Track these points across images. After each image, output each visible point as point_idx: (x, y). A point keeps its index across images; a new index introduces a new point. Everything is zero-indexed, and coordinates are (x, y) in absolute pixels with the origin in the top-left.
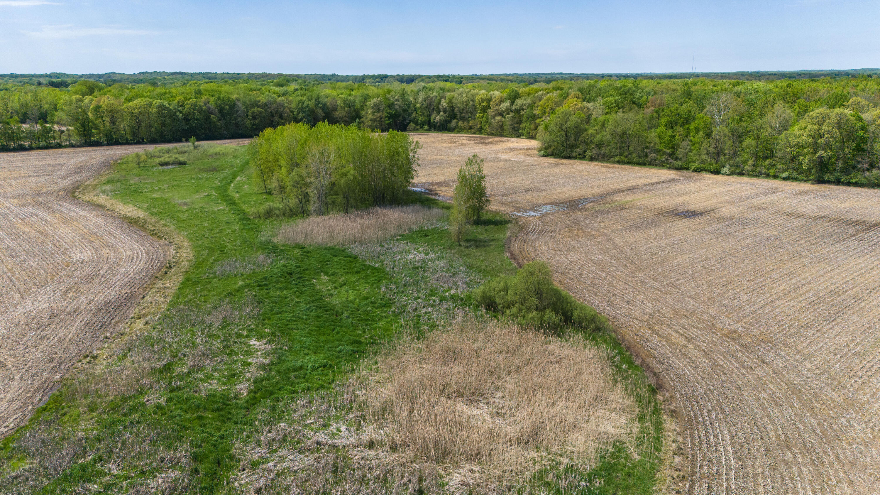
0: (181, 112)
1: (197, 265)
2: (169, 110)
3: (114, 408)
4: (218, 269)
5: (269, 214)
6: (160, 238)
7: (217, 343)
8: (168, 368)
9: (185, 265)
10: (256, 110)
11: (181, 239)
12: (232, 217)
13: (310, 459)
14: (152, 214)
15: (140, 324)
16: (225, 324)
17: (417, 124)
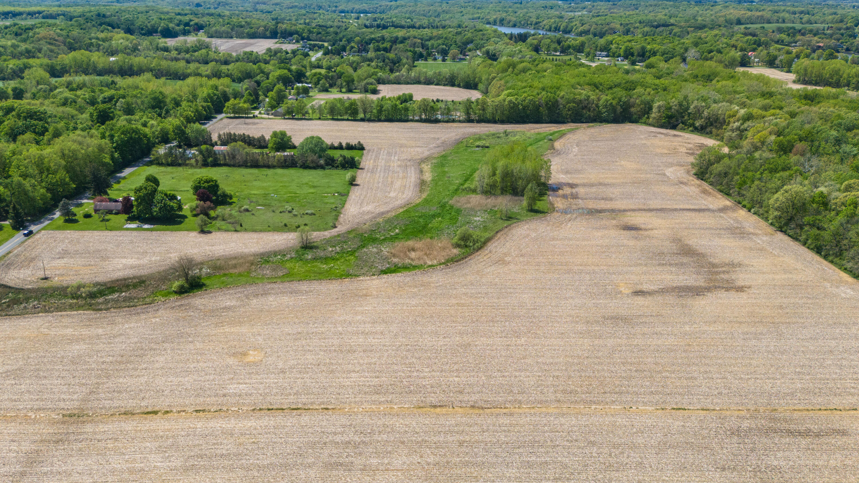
0: (522, 105)
1: (416, 206)
2: (515, 104)
3: (359, 234)
4: (419, 209)
5: (468, 189)
6: (421, 192)
7: (390, 228)
8: (375, 230)
9: (413, 204)
10: (572, 105)
11: (425, 194)
12: (455, 187)
13: (376, 251)
14: (432, 180)
15: (381, 219)
16: (397, 224)
17: (686, 125)
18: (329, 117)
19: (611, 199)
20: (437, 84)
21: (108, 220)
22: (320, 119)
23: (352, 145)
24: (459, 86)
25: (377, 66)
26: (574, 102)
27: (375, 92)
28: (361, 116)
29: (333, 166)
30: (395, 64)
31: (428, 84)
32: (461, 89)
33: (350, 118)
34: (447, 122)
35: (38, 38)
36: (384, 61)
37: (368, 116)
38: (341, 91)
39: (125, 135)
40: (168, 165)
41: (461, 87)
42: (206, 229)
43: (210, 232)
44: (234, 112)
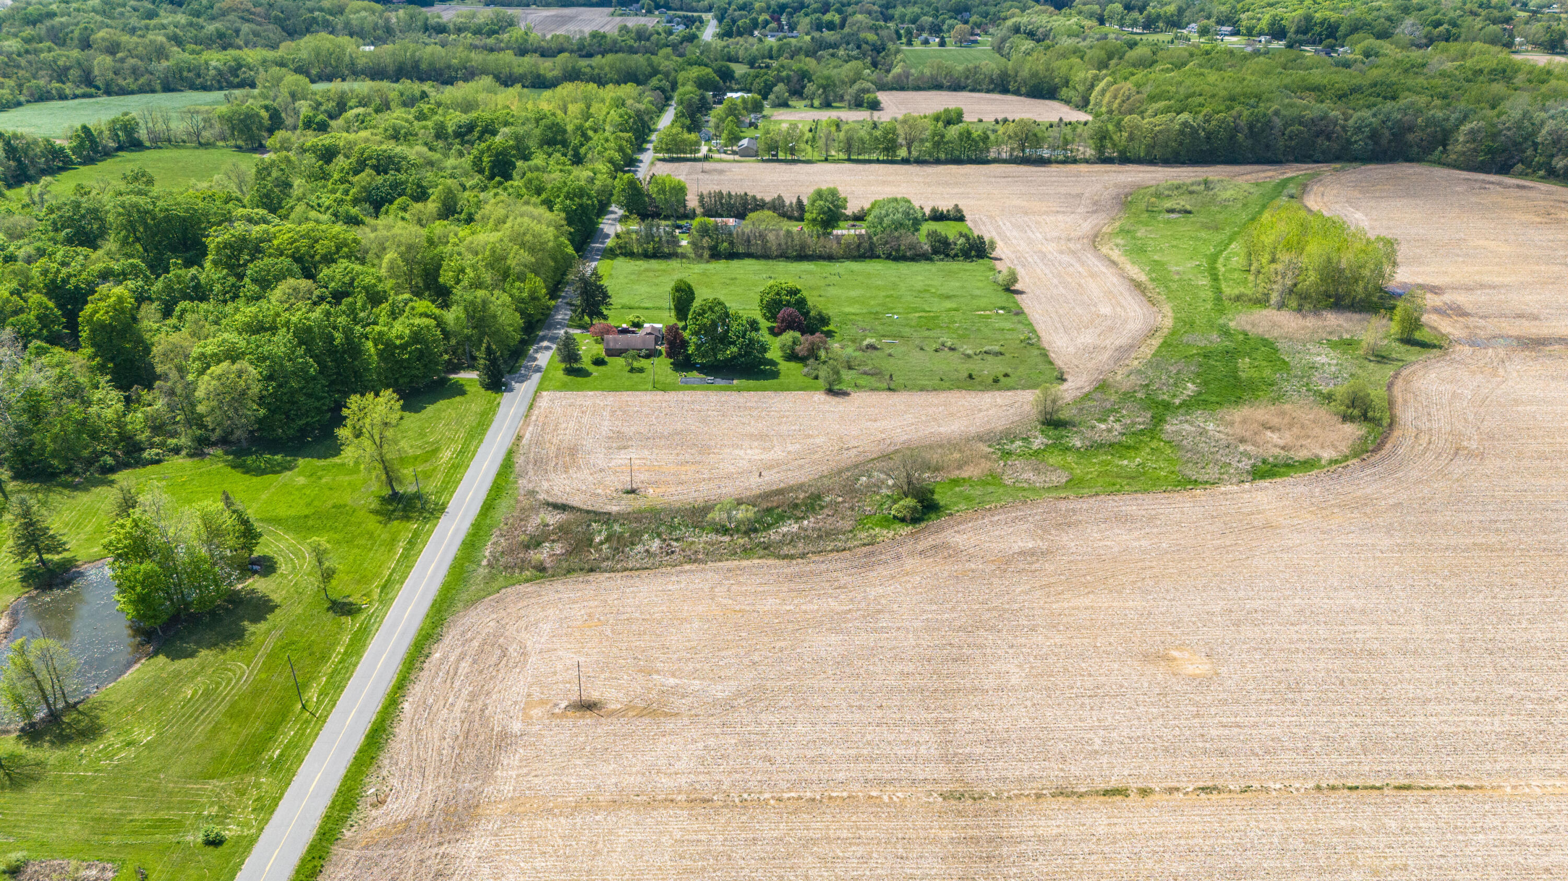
0: (1204, 130)
1: (1173, 333)
2: (1192, 127)
3: (1125, 394)
4: (1185, 339)
5: (1238, 298)
6: (1154, 305)
7: (1171, 381)
8: (1147, 385)
9: (1166, 330)
10: (1296, 128)
11: (1167, 309)
12: (1210, 294)
13: (1193, 429)
14: (1152, 280)
15: (1136, 363)
16: (1178, 373)
17: (1529, 166)
18: (842, 156)
19: (1536, 318)
20: (973, 90)
21: (641, 370)
22: (826, 160)
23: (942, 213)
24: (1017, 93)
25: (848, 56)
26: (1300, 123)
27: (875, 106)
28: (903, 153)
29: (947, 255)
30: (879, 52)
31: (955, 90)
32: (1022, 98)
33: (881, 158)
34: (1064, 162)
35: (220, 9)
36: (859, 47)
37: (915, 154)
38: (812, 106)
39: (571, 199)
40: (646, 256)
41: (1021, 95)
42: (836, 388)
43: (846, 394)
44: (668, 151)
